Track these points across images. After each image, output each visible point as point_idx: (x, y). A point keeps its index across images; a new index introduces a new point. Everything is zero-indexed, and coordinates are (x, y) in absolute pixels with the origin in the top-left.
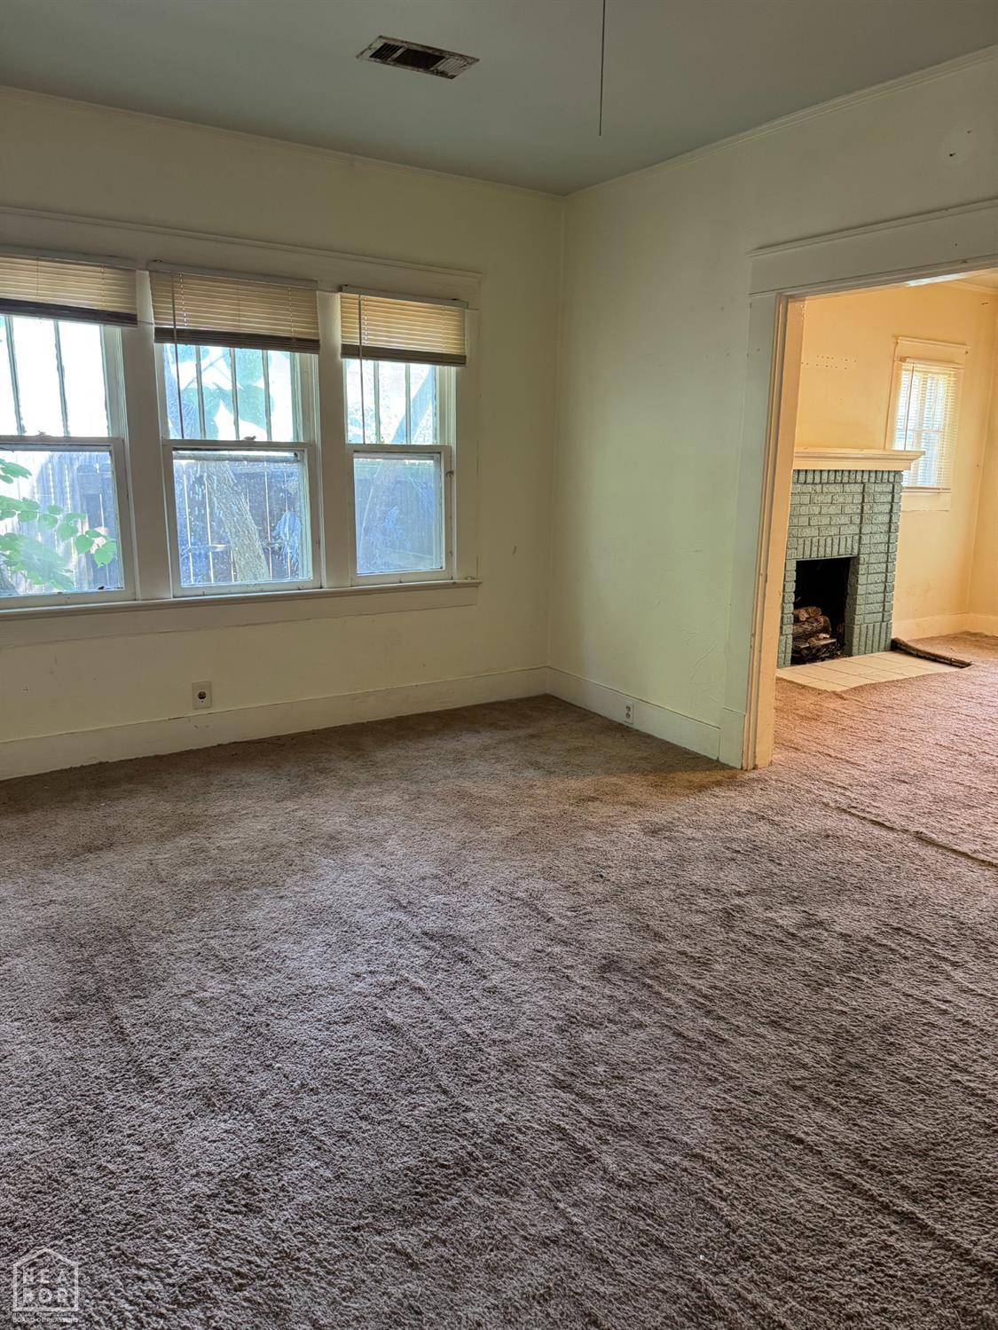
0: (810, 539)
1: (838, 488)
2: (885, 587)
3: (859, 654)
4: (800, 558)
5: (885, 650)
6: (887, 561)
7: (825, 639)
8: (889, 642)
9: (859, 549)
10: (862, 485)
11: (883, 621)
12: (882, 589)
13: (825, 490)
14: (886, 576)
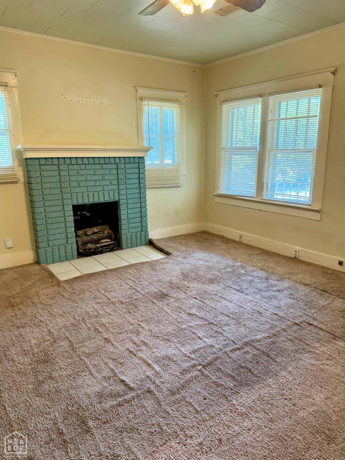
0: (81, 194)
1: (99, 167)
2: (141, 215)
3: (128, 248)
4: (75, 203)
5: (146, 245)
6: (141, 202)
7: (106, 242)
8: (147, 240)
9: (119, 197)
10: (116, 165)
11: (142, 231)
12: (140, 216)
13: (88, 168)
14: (141, 209)
